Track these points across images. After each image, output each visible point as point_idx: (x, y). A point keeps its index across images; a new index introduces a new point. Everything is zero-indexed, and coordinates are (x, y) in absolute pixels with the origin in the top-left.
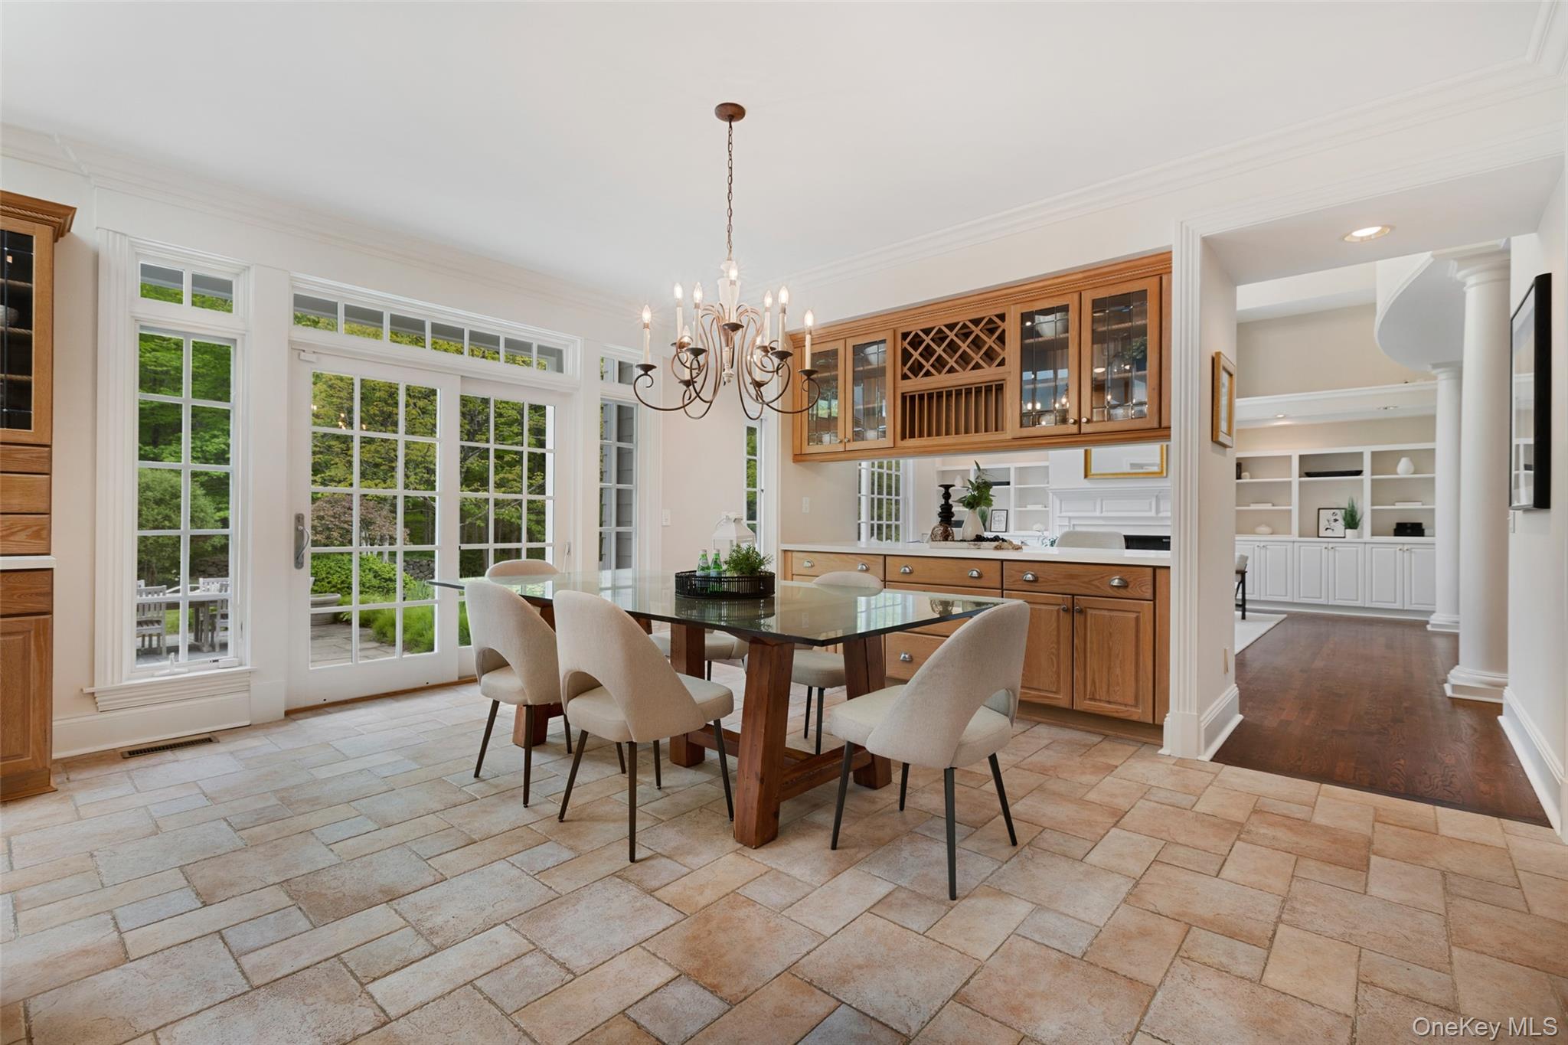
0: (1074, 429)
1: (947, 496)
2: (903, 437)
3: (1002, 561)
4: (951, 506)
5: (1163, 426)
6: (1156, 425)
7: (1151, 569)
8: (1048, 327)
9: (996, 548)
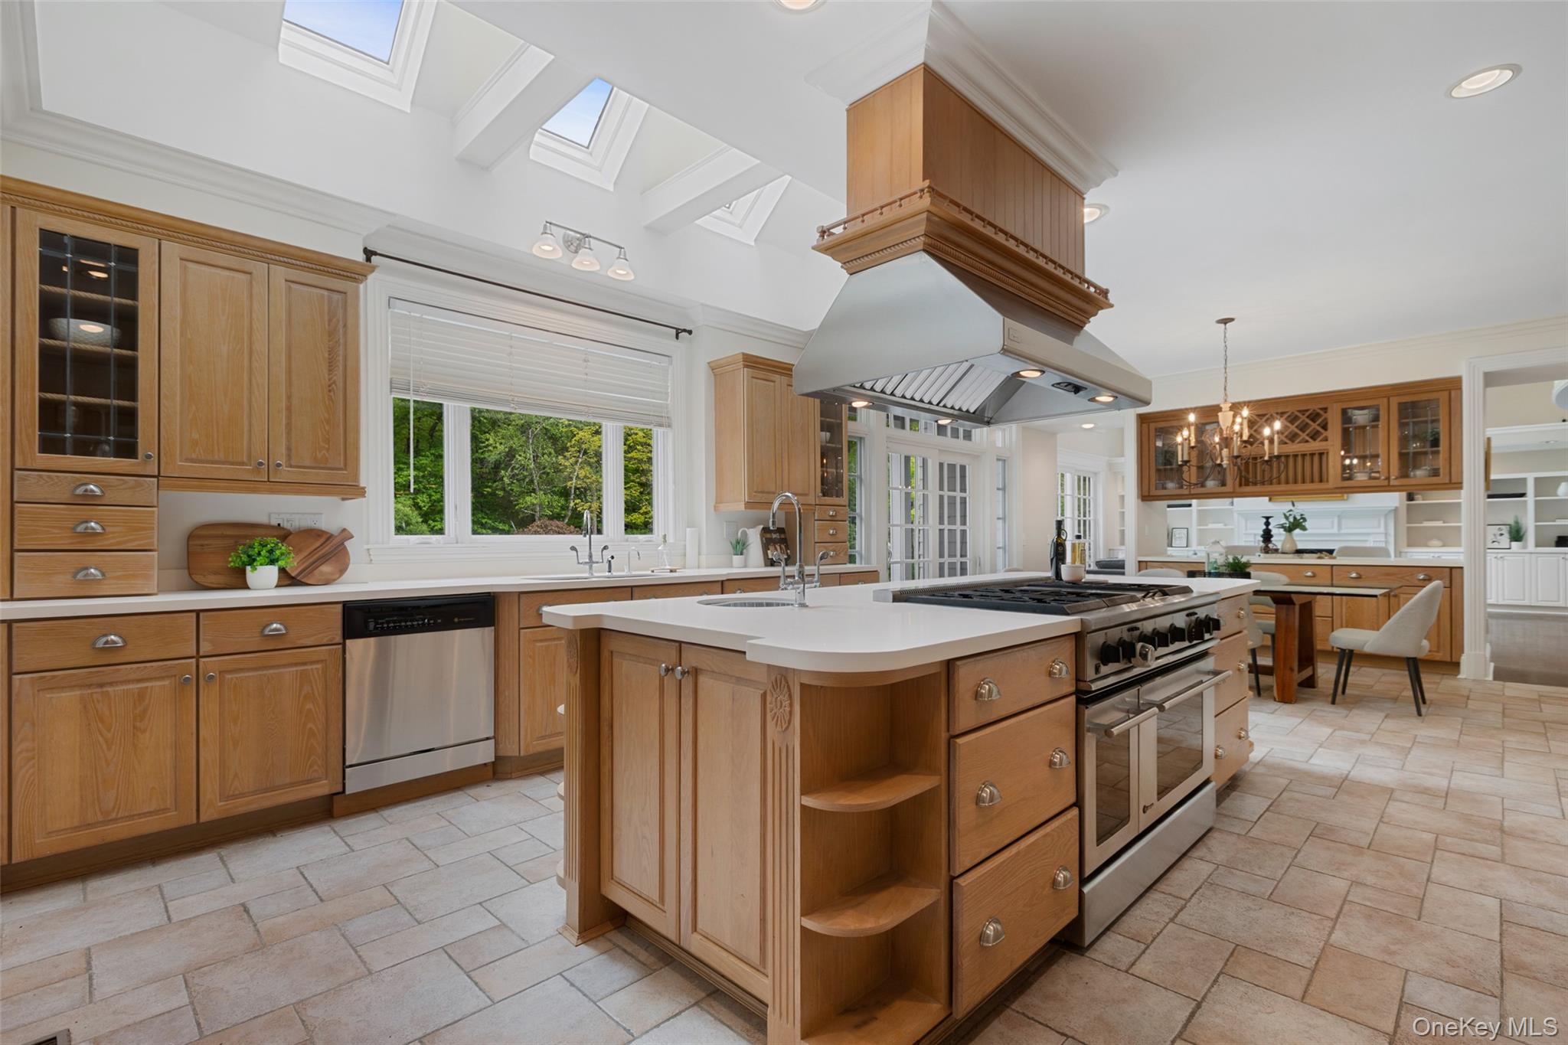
0: (1386, 483)
1: (1267, 524)
2: (1240, 485)
3: (1332, 566)
4: (1270, 531)
5: (1453, 481)
6: (1447, 481)
7: (1448, 570)
8: (1361, 417)
9: (1319, 558)
